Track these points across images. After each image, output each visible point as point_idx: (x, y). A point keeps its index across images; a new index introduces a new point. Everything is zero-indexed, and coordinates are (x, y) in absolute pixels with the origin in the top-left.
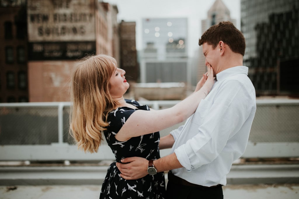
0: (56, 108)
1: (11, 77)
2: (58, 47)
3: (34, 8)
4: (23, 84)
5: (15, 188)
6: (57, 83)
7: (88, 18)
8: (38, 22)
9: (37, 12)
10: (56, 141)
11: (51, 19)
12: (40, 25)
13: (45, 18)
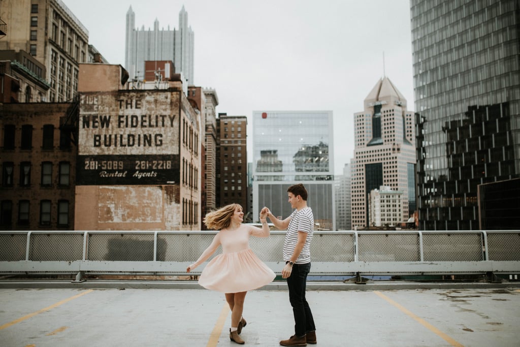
0: (153, 234)
1: (46, 208)
2: (122, 165)
3: (90, 108)
4: (63, 220)
5: (124, 289)
6: (116, 220)
7: (167, 122)
8: (94, 127)
9: (93, 113)
10: (152, 259)
11: (114, 123)
12: (96, 131)
13: (105, 122)
